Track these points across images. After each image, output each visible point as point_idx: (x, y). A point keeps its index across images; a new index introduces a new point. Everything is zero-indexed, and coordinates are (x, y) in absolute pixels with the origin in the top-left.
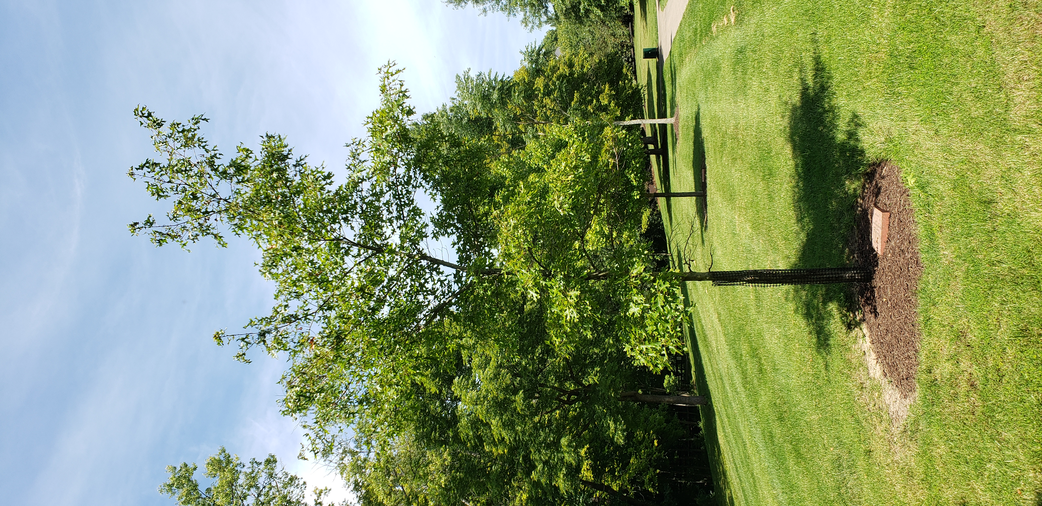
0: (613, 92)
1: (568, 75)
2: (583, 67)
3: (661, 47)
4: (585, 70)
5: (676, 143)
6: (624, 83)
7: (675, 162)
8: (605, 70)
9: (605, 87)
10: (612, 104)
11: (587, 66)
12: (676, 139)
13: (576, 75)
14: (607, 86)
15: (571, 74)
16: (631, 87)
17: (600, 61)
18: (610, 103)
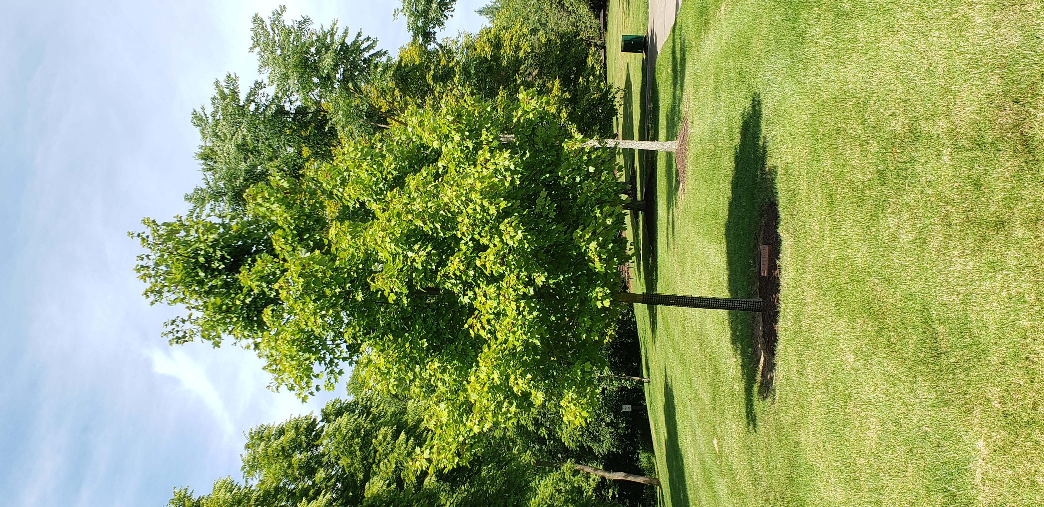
0: (567, 95)
1: (489, 58)
2: (518, 48)
3: (653, 31)
4: (521, 54)
5: (677, 189)
6: (588, 82)
7: (672, 224)
8: (557, 56)
9: (553, 84)
10: (564, 115)
11: (525, 47)
12: (678, 182)
13: (505, 63)
14: (557, 83)
15: (496, 58)
16: (598, 88)
17: (549, 41)
18: (559, 113)
